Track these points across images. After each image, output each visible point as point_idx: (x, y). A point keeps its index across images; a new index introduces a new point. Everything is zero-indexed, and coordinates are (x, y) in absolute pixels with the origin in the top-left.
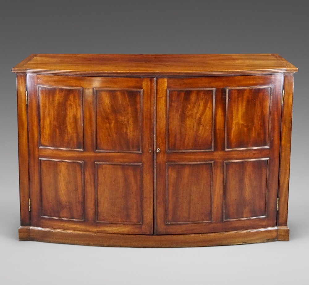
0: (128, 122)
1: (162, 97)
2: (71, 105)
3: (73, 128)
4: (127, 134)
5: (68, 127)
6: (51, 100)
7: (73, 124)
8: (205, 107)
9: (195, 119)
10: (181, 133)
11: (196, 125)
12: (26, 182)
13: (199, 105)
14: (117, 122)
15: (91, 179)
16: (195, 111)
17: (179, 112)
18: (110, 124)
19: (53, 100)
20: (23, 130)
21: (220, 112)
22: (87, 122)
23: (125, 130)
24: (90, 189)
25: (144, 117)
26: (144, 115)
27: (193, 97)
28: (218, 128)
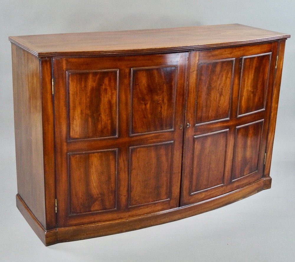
0: (163, 100)
1: (194, 71)
2: (106, 90)
3: (107, 115)
4: (161, 113)
5: (102, 113)
6: (83, 85)
7: (107, 111)
8: (226, 78)
9: (218, 90)
10: (207, 105)
11: (218, 95)
12: (52, 182)
13: (222, 76)
14: (153, 101)
15: (125, 166)
16: (219, 82)
17: (207, 85)
18: (146, 105)
19: (85, 86)
20: (48, 124)
21: (236, 81)
22: (123, 106)
23: (159, 109)
24: (124, 176)
25: (178, 93)
26: (178, 91)
27: (218, 69)
28: (234, 97)
